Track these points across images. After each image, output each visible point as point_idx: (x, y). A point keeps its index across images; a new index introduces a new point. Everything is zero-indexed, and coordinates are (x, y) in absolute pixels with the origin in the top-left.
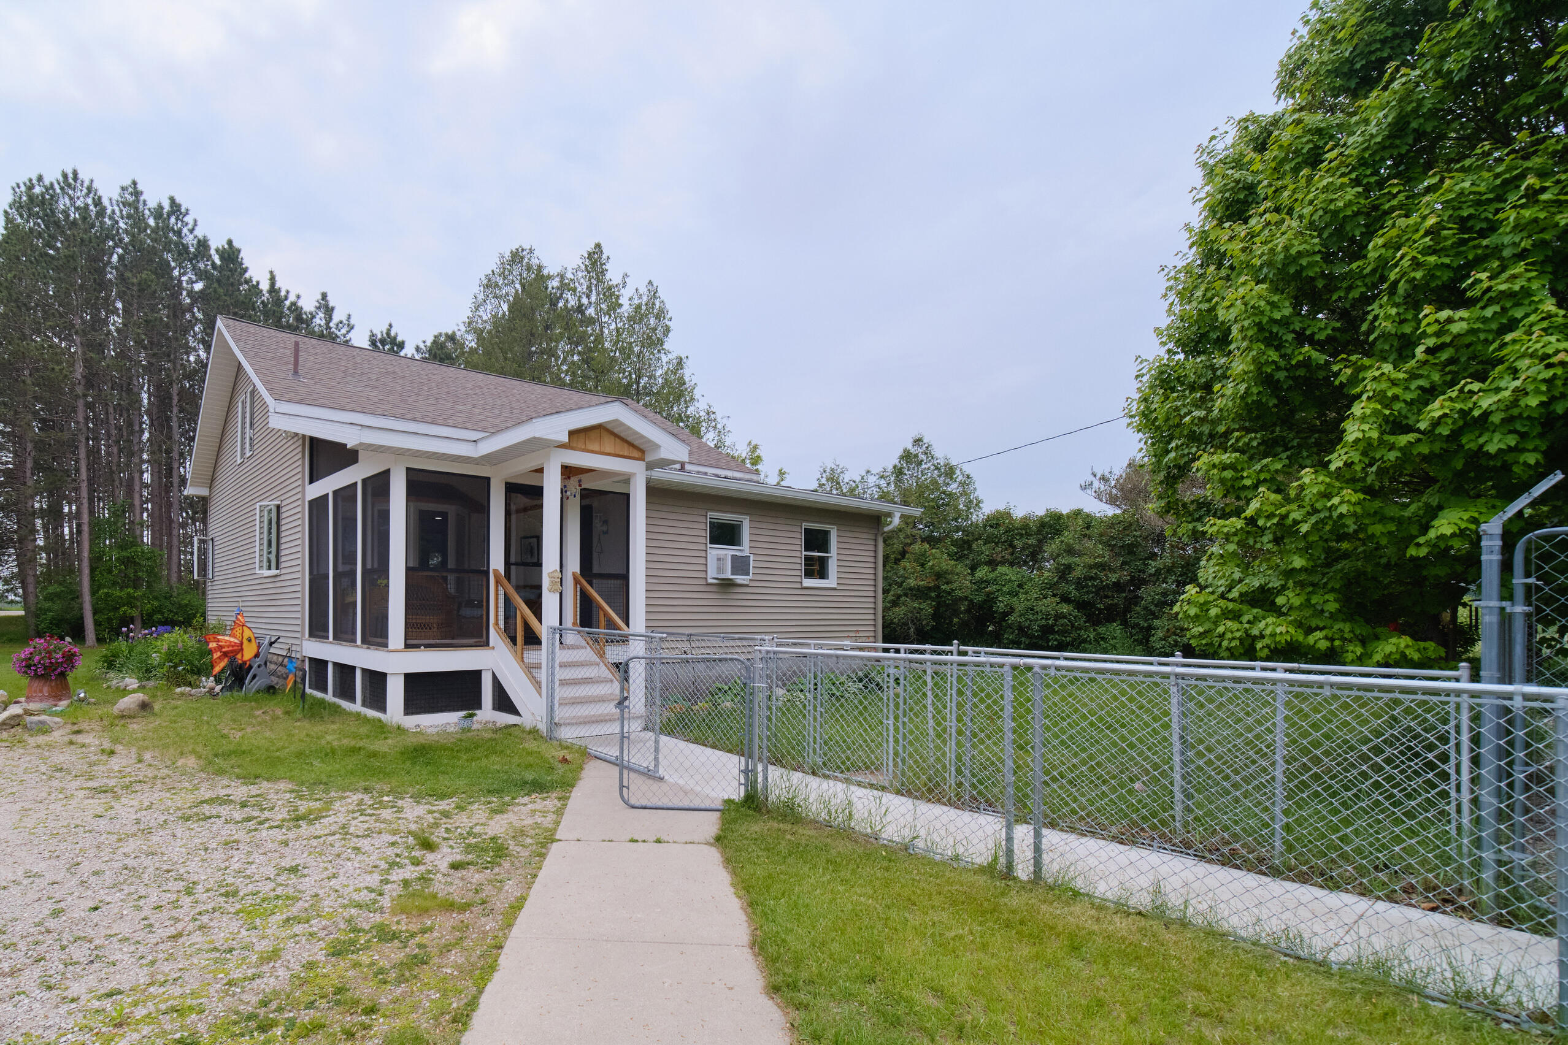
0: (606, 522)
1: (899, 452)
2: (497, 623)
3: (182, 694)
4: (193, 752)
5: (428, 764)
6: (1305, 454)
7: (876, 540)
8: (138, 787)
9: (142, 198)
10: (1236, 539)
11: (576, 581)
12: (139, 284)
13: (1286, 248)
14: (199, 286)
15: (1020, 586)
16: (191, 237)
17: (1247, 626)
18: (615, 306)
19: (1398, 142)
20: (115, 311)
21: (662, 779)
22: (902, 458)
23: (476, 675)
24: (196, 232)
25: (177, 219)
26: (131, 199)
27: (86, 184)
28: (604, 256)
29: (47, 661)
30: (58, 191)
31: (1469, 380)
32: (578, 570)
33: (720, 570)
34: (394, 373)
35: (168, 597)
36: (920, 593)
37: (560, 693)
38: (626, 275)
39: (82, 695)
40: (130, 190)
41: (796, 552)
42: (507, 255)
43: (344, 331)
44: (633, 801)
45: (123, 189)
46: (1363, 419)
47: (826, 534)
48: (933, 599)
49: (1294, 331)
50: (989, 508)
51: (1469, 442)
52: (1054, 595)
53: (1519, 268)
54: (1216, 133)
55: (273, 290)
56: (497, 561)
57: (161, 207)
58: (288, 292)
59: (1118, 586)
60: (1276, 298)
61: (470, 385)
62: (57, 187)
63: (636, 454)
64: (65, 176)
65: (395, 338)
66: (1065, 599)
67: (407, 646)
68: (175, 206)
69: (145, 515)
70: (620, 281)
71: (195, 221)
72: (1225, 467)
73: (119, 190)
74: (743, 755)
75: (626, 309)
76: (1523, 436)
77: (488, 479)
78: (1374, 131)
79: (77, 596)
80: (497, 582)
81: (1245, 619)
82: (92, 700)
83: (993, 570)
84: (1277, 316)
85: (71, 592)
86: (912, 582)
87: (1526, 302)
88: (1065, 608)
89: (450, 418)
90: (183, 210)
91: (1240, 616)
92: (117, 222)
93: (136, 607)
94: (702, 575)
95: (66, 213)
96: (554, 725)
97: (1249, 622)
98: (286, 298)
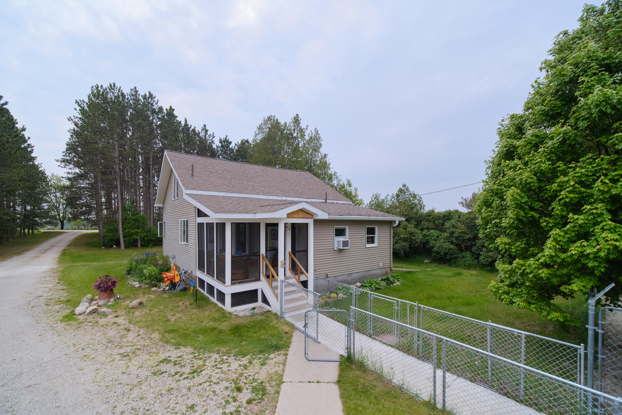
0: (300, 230)
1: (398, 189)
2: (263, 272)
3: (154, 291)
4: (158, 330)
5: (239, 336)
6: (531, 239)
7: (390, 229)
8: (138, 352)
9: (138, 93)
10: (509, 273)
11: (290, 255)
12: (138, 124)
13: (526, 180)
14: (159, 123)
15: (438, 237)
16: (156, 106)
17: (511, 298)
18: (303, 136)
19: (563, 146)
20: (130, 130)
21: (319, 343)
22: (399, 191)
23: (256, 291)
24: (158, 104)
25: (151, 99)
26: (134, 93)
27: (118, 88)
28: (299, 119)
29: (106, 286)
30: (108, 90)
31: (584, 241)
32: (290, 251)
33: (339, 245)
34: (227, 170)
35: (150, 231)
36: (405, 240)
37: (284, 298)
38: (307, 126)
39: (118, 297)
40: (134, 90)
41: (364, 235)
42: (266, 118)
43: (211, 138)
44: (309, 358)
45: (131, 90)
46: (550, 248)
47: (374, 229)
48: (409, 242)
49: (528, 205)
50: (427, 209)
51: (583, 261)
52: (448, 242)
53: (600, 205)
54: (504, 119)
55: (186, 124)
56: (263, 251)
57: (146, 95)
58: (191, 126)
59: (469, 239)
60: (522, 195)
61: (253, 172)
62: (108, 89)
63: (310, 216)
64: (111, 85)
65: (228, 141)
66: (452, 243)
67: (232, 284)
68: (151, 95)
69: (141, 197)
70: (305, 127)
71: (158, 100)
72: (506, 244)
73: (130, 90)
74: (347, 325)
75: (307, 138)
76: (600, 263)
77: (260, 223)
78: (556, 142)
79: (117, 231)
80: (263, 259)
81: (511, 295)
82: (122, 298)
83: (429, 231)
84: (523, 201)
85: (115, 229)
86: (402, 236)
87: (602, 217)
88: (452, 246)
89: (246, 190)
90: (153, 97)
91: (509, 293)
92: (129, 101)
93: (139, 236)
94: (333, 247)
95: (111, 98)
96: (282, 313)
97: (512, 296)
98: (190, 127)
